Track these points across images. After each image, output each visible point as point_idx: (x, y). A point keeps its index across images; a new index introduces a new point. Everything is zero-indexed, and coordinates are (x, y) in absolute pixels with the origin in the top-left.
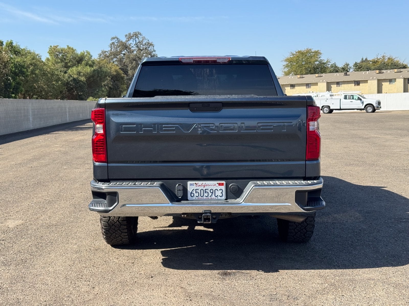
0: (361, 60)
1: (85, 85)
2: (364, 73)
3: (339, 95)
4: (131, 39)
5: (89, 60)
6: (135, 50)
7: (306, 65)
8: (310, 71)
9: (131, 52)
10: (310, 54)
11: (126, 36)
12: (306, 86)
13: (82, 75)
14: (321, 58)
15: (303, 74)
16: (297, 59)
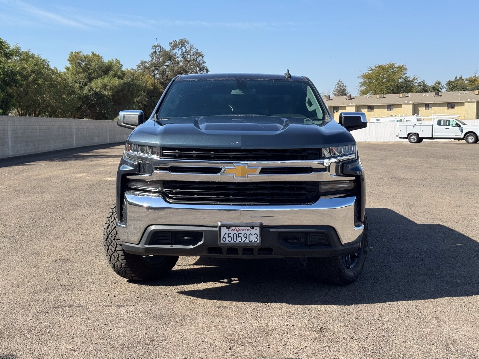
0: (454, 78)
1: (109, 101)
2: (459, 93)
3: (431, 120)
4: (176, 47)
5: (119, 70)
6: (181, 61)
7: (387, 83)
8: (393, 90)
9: (175, 63)
10: (393, 69)
11: (171, 44)
12: (387, 108)
13: (109, 89)
14: (406, 75)
15: (383, 94)
16: (376, 76)
